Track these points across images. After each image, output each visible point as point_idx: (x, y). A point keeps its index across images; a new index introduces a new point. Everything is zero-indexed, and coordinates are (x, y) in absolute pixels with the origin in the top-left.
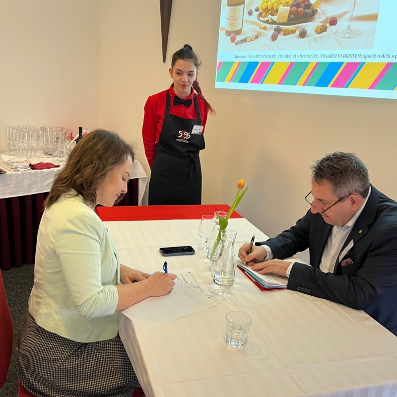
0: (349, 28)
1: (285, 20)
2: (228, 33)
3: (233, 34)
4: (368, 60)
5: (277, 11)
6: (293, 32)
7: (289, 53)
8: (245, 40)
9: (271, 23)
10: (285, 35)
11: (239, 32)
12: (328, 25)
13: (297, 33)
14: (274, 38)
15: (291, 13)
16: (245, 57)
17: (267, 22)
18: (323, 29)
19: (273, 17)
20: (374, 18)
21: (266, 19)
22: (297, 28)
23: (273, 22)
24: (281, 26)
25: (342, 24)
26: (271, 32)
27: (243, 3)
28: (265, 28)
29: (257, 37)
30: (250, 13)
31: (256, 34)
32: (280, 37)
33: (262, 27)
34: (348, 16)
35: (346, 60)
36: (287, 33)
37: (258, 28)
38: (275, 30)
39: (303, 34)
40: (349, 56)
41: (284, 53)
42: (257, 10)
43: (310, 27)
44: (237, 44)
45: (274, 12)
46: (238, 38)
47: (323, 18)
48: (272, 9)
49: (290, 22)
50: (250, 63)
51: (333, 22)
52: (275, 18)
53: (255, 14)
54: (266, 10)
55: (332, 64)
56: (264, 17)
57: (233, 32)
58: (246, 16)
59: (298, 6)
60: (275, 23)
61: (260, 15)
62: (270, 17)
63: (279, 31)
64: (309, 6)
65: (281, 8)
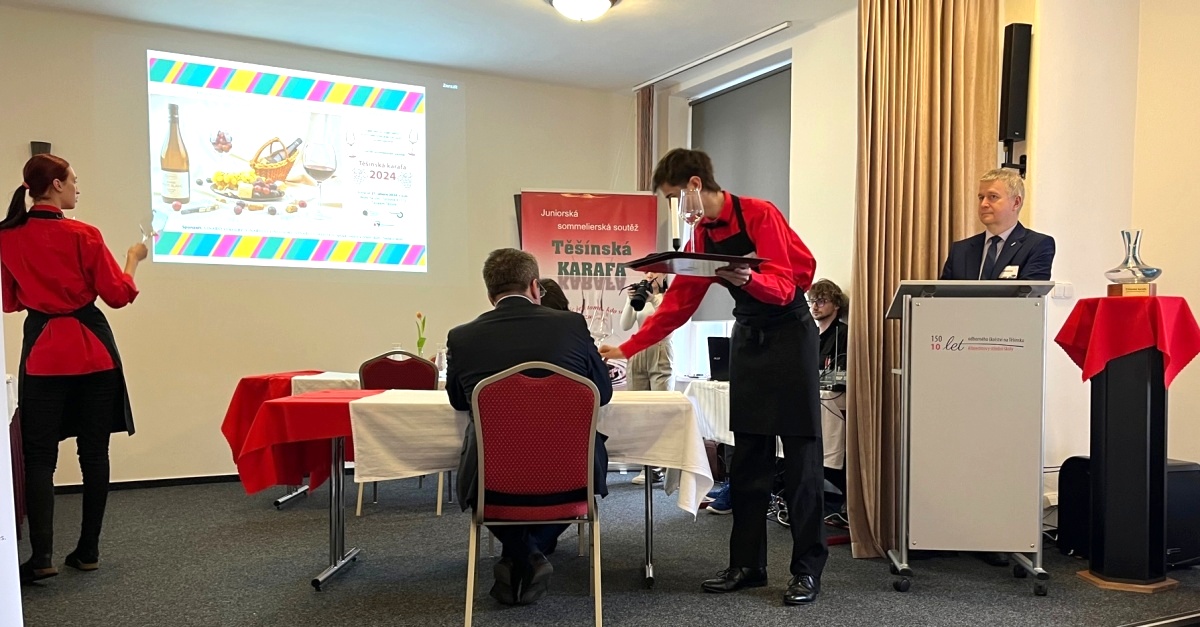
0: (319, 212)
1: (249, 196)
2: (168, 200)
3: (177, 203)
4: (340, 239)
5: (237, 186)
6: (261, 208)
7: (260, 227)
8: (197, 211)
9: (231, 197)
11: (186, 201)
12: (298, 206)
13: (266, 210)
14: (238, 212)
15: (254, 190)
16: (199, 228)
17: (226, 195)
18: (294, 210)
19: (232, 192)
20: (340, 206)
21: (223, 192)
22: (265, 206)
23: (234, 197)
24: (246, 202)
25: (311, 207)
26: (232, 203)
27: (188, 171)
28: (224, 201)
29: (213, 208)
30: (200, 183)
31: (212, 205)
32: (245, 211)
33: (220, 199)
34: (316, 201)
35: (322, 238)
36: (252, 209)
37: (214, 200)
38: (238, 204)
39: (273, 212)
40: (324, 235)
41: (253, 227)
42: (209, 181)
43: (279, 206)
44: (183, 213)
45: (234, 187)
46: (184, 207)
47: (292, 200)
48: (230, 183)
49: (254, 198)
50: (208, 235)
51: (303, 205)
52: (235, 193)
53: (207, 186)
54: (223, 183)
55: (307, 240)
56: (220, 190)
57: (177, 200)
58: (194, 185)
59: (262, 185)
60: (236, 197)
61: (215, 186)
62: (228, 191)
63: (243, 206)
64: (275, 188)
65: (241, 184)
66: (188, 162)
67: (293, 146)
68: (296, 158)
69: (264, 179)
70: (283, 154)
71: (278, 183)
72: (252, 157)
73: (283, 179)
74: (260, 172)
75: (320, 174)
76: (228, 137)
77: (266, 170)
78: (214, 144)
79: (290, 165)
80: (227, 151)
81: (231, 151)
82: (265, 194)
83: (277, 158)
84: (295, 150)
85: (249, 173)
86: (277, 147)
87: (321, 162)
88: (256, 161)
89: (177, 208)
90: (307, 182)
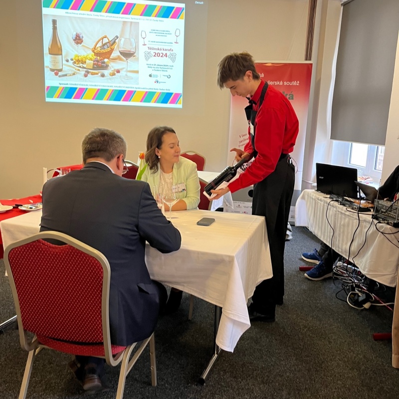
0: (126, 75)
1: (91, 67)
2: (52, 70)
3: (57, 72)
4: (137, 90)
5: (85, 62)
6: (97, 74)
7: (96, 84)
8: (66, 75)
9: (82, 68)
11: (61, 70)
12: (116, 72)
13: (100, 74)
14: (86, 76)
15: (94, 64)
16: (67, 84)
17: (80, 67)
18: (114, 74)
19: (83, 65)
20: (137, 72)
21: (78, 65)
22: (99, 72)
23: (84, 68)
24: (89, 70)
25: (123, 73)
26: (83, 73)
27: (61, 54)
28: (79, 70)
29: (74, 74)
30: (67, 61)
31: (73, 72)
32: (89, 75)
33: (77, 69)
34: (125, 70)
35: (128, 89)
36: (93, 74)
37: (74, 70)
38: (86, 72)
39: (103, 76)
40: (129, 87)
41: (94, 84)
42: (72, 60)
43: (106, 72)
44: (59, 76)
45: (84, 62)
46: (60, 73)
47: (113, 69)
48: (82, 60)
49: (94, 69)
50: (71, 88)
51: (118, 71)
52: (85, 66)
53: (71, 63)
54: (78, 61)
55: (120, 91)
56: (78, 64)
57: (56, 70)
58: (64, 62)
59: (98, 61)
60: (85, 68)
61: (75, 63)
62: (81, 65)
63: (88, 72)
64: (104, 63)
65: (87, 61)
66: (61, 50)
67: (114, 40)
68: (116, 47)
69: (98, 58)
70: (108, 44)
71: (106, 60)
72: (92, 47)
73: (108, 58)
74: (97, 54)
75: (127, 55)
76: (81, 36)
77: (100, 54)
78: (74, 40)
79: (112, 50)
81: (82, 44)
82: (99, 66)
83: (106, 47)
84: (115, 42)
85: (91, 55)
86: (105, 40)
87: (129, 48)
88: (95, 49)
89: (56, 74)
90: (121, 59)
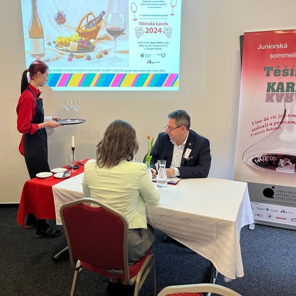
0: (115, 56)
1: (76, 50)
2: (34, 56)
4: (127, 73)
5: (69, 44)
6: (82, 57)
7: (82, 68)
8: (49, 61)
9: (66, 51)
10: (77, 58)
11: (42, 55)
12: (103, 54)
13: (85, 57)
14: (70, 60)
15: (79, 46)
16: (50, 70)
17: (63, 50)
18: (101, 56)
19: (67, 48)
20: (127, 52)
21: (62, 48)
22: (85, 55)
23: (68, 51)
24: (74, 53)
25: (111, 54)
26: (67, 55)
27: (43, 37)
28: (62, 54)
29: (57, 59)
30: (49, 44)
31: (56, 57)
32: (74, 59)
33: (60, 53)
34: (113, 50)
35: (117, 73)
36: (78, 57)
37: (57, 54)
38: (70, 55)
39: (89, 58)
40: (118, 71)
41: (79, 68)
42: (54, 43)
43: (92, 55)
46: (43, 59)
47: (100, 51)
48: (65, 43)
49: (79, 51)
50: (55, 74)
51: (106, 53)
52: (69, 48)
53: (53, 46)
54: (61, 43)
55: (109, 74)
57: (38, 55)
58: (46, 46)
59: (83, 42)
61: (57, 46)
62: (64, 48)
63: (73, 56)
64: (90, 43)
65: (71, 43)
66: (43, 32)
67: (100, 17)
68: (102, 24)
69: (84, 38)
70: (94, 22)
71: (92, 41)
72: (77, 26)
73: (94, 38)
74: (81, 35)
75: (116, 33)
76: (63, 14)
77: (85, 33)
78: (56, 20)
79: (99, 28)
80: (63, 24)
81: (65, 23)
82: (85, 47)
83: (91, 25)
84: (101, 19)
85: (75, 36)
86: (91, 18)
87: (116, 25)
88: (79, 28)
90: (108, 39)
